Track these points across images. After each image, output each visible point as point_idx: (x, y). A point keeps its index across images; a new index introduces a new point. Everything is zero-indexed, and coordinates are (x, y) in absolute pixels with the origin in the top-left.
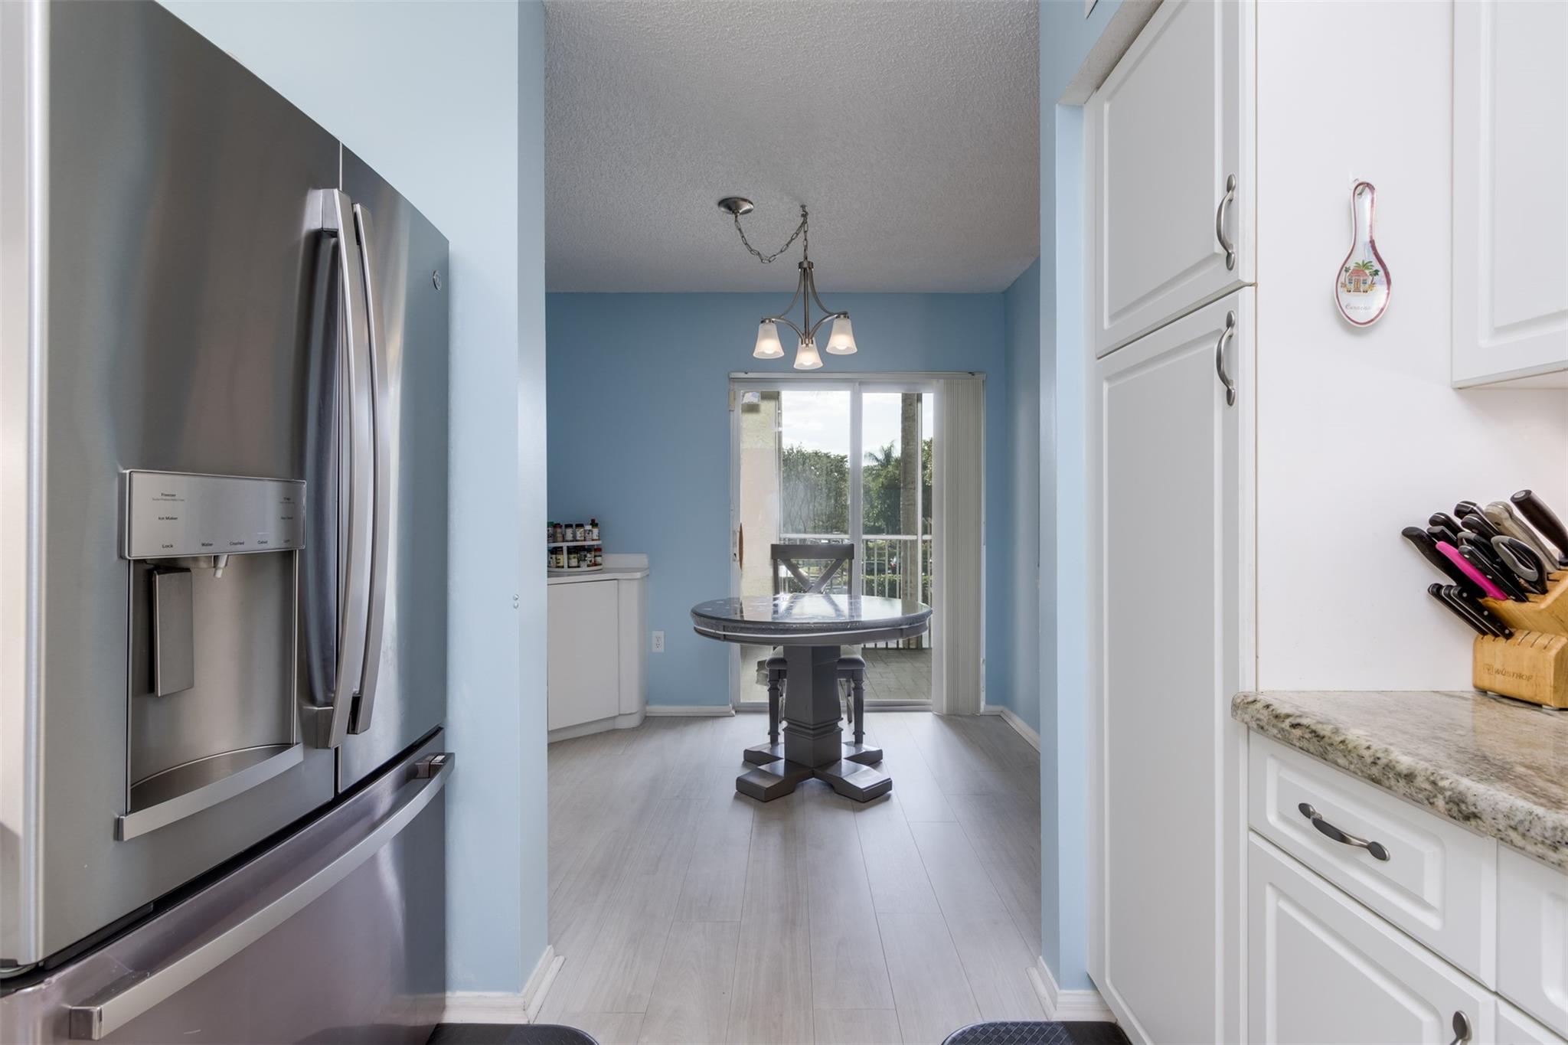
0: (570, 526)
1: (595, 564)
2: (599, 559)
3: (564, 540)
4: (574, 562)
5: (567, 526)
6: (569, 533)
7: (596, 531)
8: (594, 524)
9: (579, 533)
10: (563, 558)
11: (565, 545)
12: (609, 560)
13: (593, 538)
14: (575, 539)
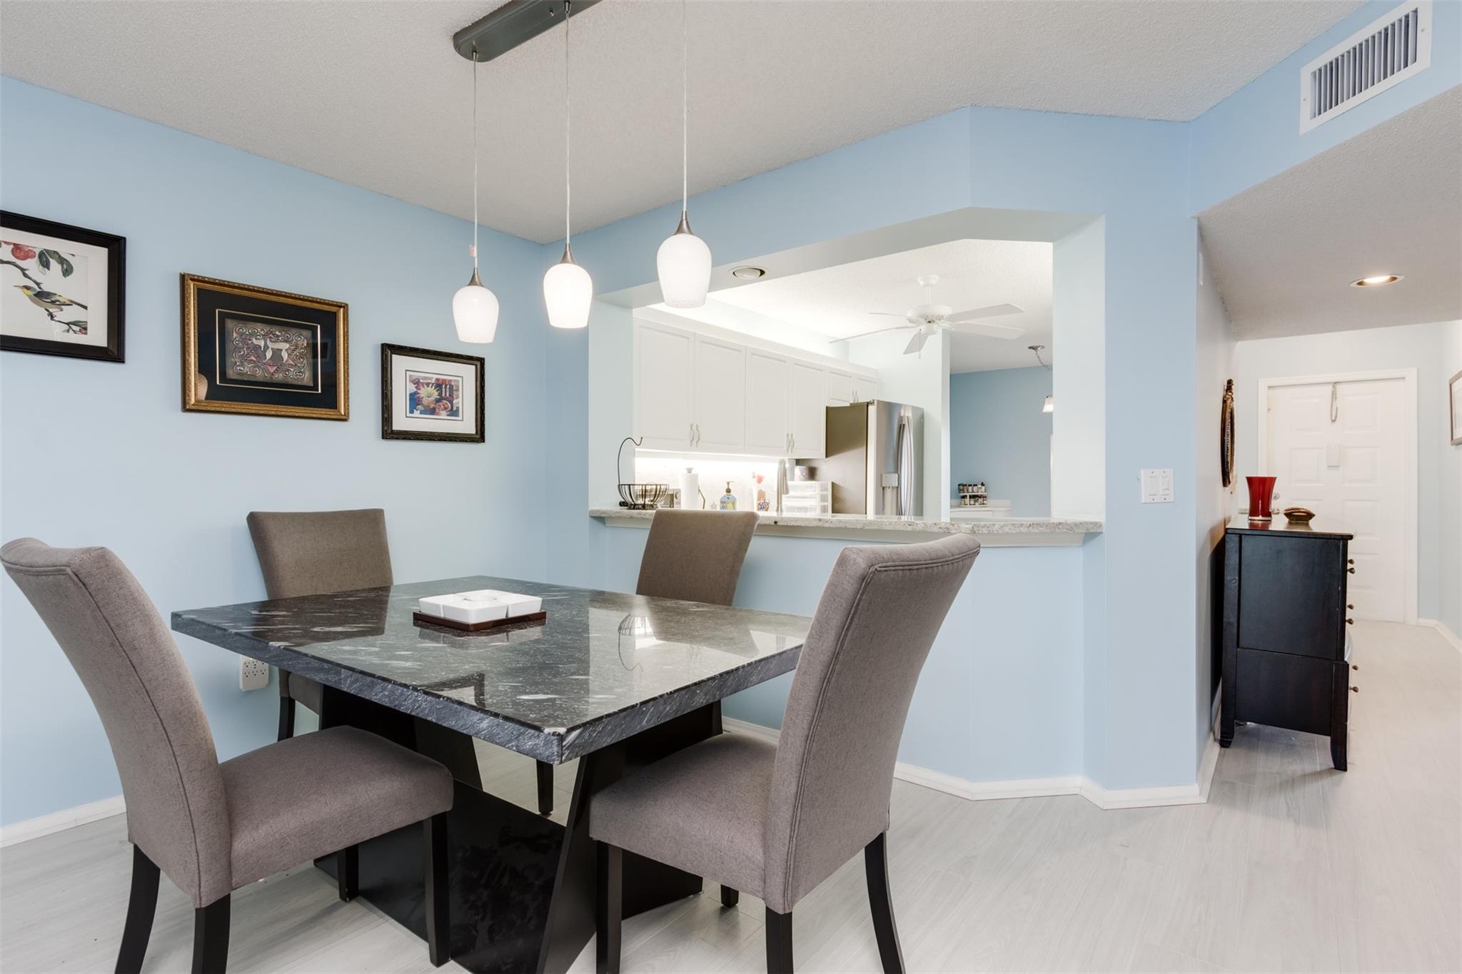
0: (971, 485)
1: (983, 504)
2: (985, 502)
3: (968, 492)
4: (972, 502)
5: (970, 485)
6: (970, 488)
7: (983, 488)
8: (983, 484)
9: (975, 488)
10: (967, 500)
11: (968, 494)
12: (988, 502)
13: (981, 491)
14: (973, 492)
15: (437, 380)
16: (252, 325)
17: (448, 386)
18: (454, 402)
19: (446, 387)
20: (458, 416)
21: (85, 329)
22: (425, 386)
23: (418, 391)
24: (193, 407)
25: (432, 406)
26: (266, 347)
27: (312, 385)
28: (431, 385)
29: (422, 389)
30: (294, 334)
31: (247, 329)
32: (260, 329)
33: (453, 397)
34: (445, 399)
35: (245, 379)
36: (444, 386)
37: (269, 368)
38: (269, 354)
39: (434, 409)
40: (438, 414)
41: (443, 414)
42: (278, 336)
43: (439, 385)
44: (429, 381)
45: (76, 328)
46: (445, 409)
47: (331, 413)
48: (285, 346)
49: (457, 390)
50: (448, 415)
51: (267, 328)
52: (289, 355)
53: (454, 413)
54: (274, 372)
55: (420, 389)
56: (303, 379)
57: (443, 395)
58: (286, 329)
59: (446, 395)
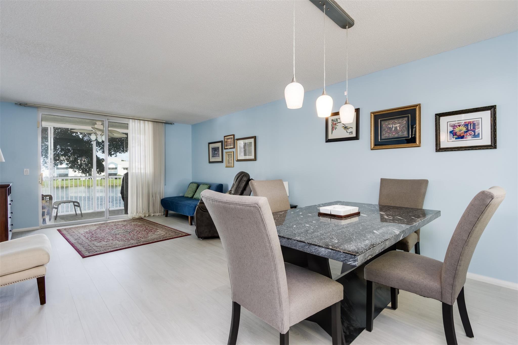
15: (465, 122)
16: (388, 121)
17: (472, 124)
18: (476, 131)
19: (471, 125)
20: (479, 137)
21: (352, 133)
22: (458, 127)
23: (454, 130)
24: (373, 149)
25: (462, 135)
26: (393, 127)
27: (407, 136)
28: (461, 126)
29: (456, 128)
30: (400, 120)
31: (387, 123)
32: (391, 122)
33: (475, 129)
34: (470, 130)
35: (387, 138)
36: (469, 125)
37: (393, 133)
38: (393, 129)
39: (463, 136)
40: (466, 138)
41: (469, 138)
42: (396, 122)
43: (466, 125)
44: (460, 124)
45: (351, 133)
46: (470, 135)
47: (413, 144)
48: (398, 125)
49: (479, 125)
50: (472, 138)
51: (393, 121)
52: (400, 127)
53: (476, 136)
54: (395, 134)
55: (455, 129)
56: (404, 135)
57: (469, 129)
58: (398, 119)
59: (470, 128)
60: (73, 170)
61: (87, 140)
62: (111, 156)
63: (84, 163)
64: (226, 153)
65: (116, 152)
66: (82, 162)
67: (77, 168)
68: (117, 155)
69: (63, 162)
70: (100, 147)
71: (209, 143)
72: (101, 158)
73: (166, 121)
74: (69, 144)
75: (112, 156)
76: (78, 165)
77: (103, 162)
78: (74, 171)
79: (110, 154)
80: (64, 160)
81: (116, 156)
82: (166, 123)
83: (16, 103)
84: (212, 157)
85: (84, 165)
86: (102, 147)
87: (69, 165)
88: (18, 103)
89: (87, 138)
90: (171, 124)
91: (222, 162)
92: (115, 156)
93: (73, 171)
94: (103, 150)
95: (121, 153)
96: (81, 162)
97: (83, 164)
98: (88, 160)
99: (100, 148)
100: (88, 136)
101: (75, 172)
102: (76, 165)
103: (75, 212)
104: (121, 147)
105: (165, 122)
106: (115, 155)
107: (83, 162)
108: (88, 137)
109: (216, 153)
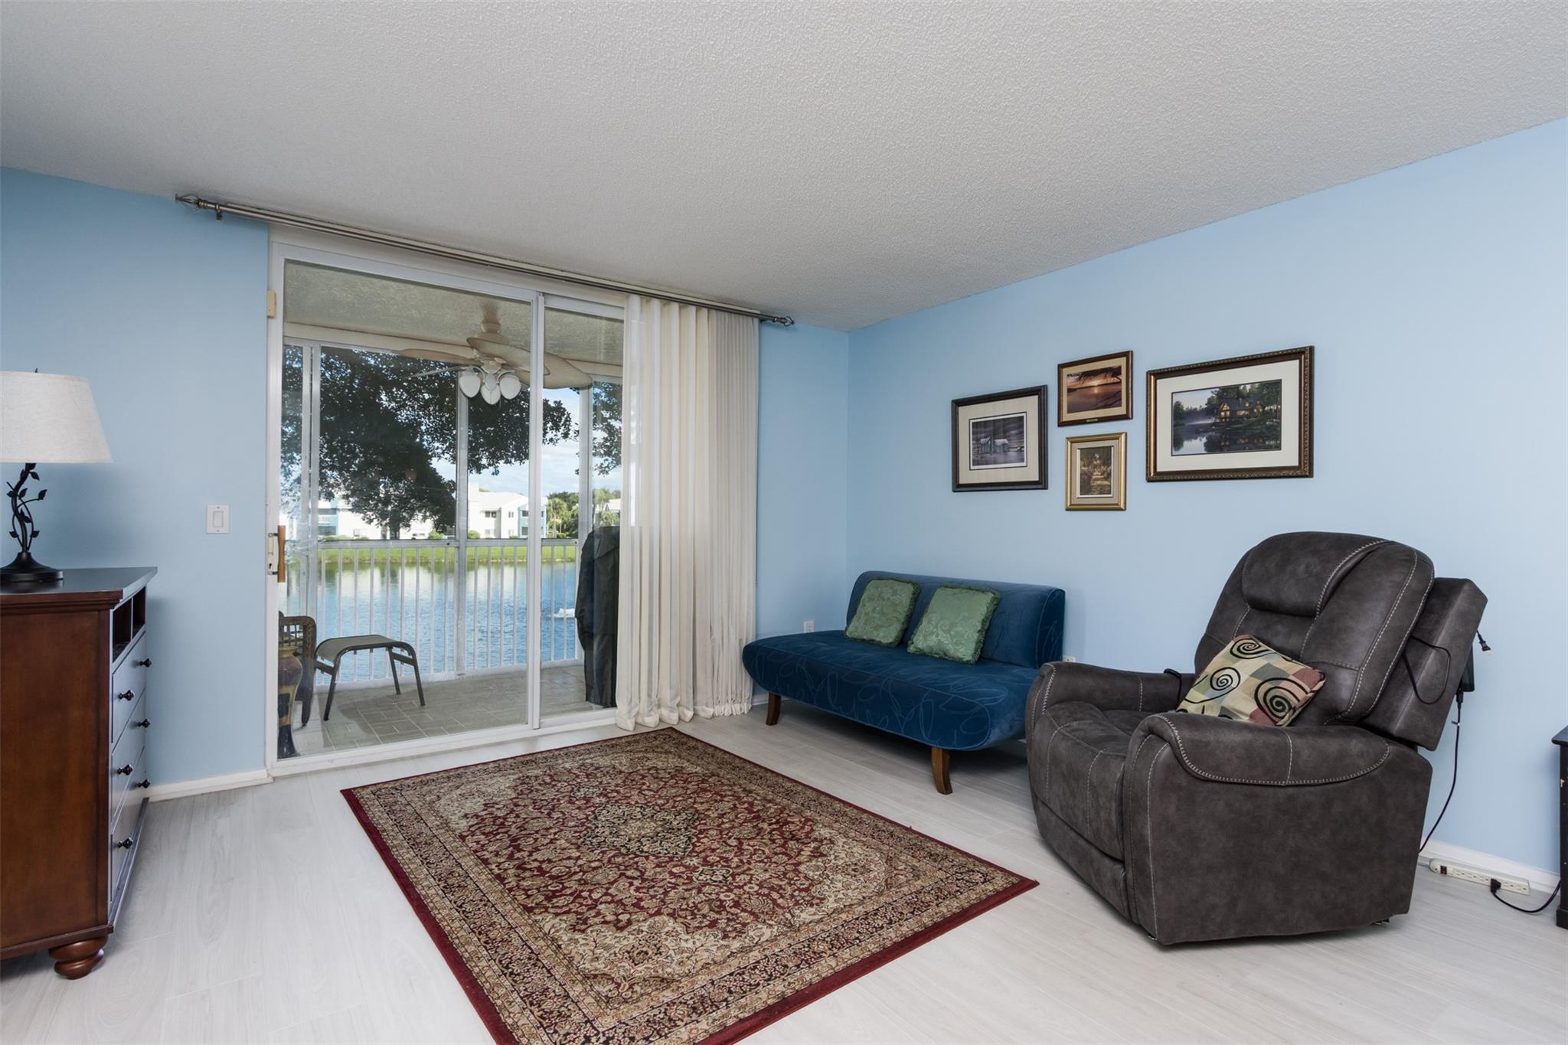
60: (362, 515)
61: (407, 418)
62: (479, 472)
63: (396, 493)
64: (1072, 443)
65: (494, 458)
66: (389, 491)
67: (373, 509)
68: (499, 469)
69: (333, 491)
70: (444, 442)
71: (958, 403)
72: (446, 480)
73: (761, 311)
74: (352, 432)
75: (482, 471)
76: (379, 500)
77: (452, 491)
78: (366, 520)
79: (475, 465)
80: (338, 485)
81: (496, 473)
82: (763, 319)
83: (180, 195)
84: (976, 463)
85: (396, 501)
86: (450, 443)
87: (350, 499)
88: (189, 195)
89: (409, 413)
90: (782, 320)
91: (1041, 483)
92: (493, 474)
93: (364, 520)
94: (453, 452)
95: (510, 462)
96: (387, 492)
97: (393, 497)
98: (409, 486)
99: (445, 446)
100: (410, 405)
101: (370, 524)
102: (373, 500)
103: (392, 677)
104: (512, 444)
105: (759, 312)
106: (492, 469)
107: (395, 491)
108: (410, 409)
109: (1004, 445)
